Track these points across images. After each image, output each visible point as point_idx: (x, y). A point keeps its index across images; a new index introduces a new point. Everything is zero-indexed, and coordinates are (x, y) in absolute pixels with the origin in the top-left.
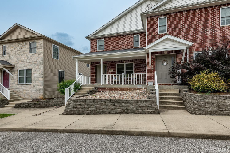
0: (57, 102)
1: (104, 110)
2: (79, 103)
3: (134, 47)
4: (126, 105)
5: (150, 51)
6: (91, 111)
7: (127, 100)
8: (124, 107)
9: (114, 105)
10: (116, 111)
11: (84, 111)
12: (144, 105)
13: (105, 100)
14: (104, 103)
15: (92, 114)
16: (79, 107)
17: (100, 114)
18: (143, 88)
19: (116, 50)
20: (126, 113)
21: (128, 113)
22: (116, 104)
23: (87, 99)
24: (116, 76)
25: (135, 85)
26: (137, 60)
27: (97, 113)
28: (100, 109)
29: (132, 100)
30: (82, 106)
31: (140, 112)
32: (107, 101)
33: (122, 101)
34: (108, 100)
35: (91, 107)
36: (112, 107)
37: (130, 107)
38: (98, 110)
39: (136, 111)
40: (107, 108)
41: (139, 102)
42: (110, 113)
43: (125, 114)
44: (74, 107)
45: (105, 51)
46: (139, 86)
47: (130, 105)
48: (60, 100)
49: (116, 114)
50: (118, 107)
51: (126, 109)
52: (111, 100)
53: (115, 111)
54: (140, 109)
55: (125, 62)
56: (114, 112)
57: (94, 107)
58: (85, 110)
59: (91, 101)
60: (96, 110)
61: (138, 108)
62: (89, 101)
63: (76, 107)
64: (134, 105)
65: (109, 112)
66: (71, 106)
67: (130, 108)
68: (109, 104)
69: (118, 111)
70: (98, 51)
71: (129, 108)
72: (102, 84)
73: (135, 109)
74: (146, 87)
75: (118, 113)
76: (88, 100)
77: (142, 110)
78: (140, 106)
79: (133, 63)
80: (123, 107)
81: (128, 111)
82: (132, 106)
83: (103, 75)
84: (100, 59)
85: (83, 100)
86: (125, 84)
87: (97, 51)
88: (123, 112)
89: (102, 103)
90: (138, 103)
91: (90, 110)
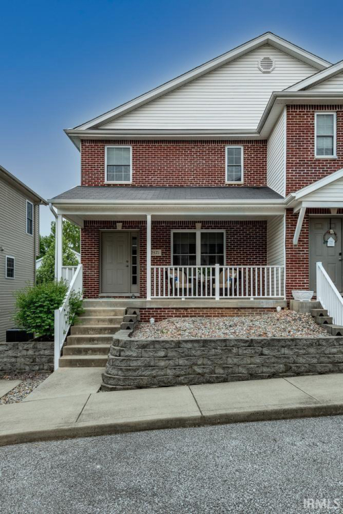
0: (13, 360)
1: (237, 370)
2: (162, 354)
3: (227, 182)
4: (291, 353)
5: (305, 205)
6: (199, 374)
7: (293, 340)
8: (288, 358)
9: (262, 354)
10: (269, 370)
11: (178, 376)
12: (334, 350)
13: (236, 340)
14: (235, 350)
15: (204, 383)
16: (162, 363)
17: (225, 381)
18: (279, 309)
19: (170, 187)
20: (295, 373)
21: (298, 374)
22: (266, 351)
23: (184, 341)
24: (176, 273)
25: (252, 299)
26: (237, 222)
27: (217, 378)
28: (224, 368)
29: (306, 340)
30: (171, 362)
31: (327, 369)
32: (243, 344)
33: (282, 343)
34: (247, 341)
35: (199, 363)
36: (258, 360)
37: (303, 358)
38: (219, 371)
39: (319, 368)
40: (245, 362)
41: (324, 344)
42: (253, 376)
43: (294, 376)
44: (147, 366)
45: (133, 186)
46: (265, 304)
47: (302, 352)
48: (24, 353)
49: (269, 377)
50: (273, 360)
51: (294, 363)
52: (252, 340)
53: (265, 369)
54: (326, 360)
55: (199, 225)
56: (262, 373)
57: (206, 361)
58: (183, 373)
59: (196, 345)
60: (213, 372)
61: (322, 359)
62: (189, 345)
63: (152, 364)
64: (312, 350)
65: (251, 375)
66: (135, 364)
67: (304, 361)
68: (249, 351)
69: (273, 370)
70: (109, 185)
71: (301, 360)
72: (149, 298)
73: (315, 361)
74: (285, 305)
75: (274, 375)
76: (186, 342)
77: (334, 363)
78: (327, 352)
79: (223, 231)
80: (285, 357)
81: (299, 367)
82: (307, 354)
83: (155, 267)
84: (146, 216)
85: (173, 344)
86: (224, 297)
87: (106, 182)
88: (285, 372)
89: (230, 351)
90: (319, 345)
91: (199, 370)
